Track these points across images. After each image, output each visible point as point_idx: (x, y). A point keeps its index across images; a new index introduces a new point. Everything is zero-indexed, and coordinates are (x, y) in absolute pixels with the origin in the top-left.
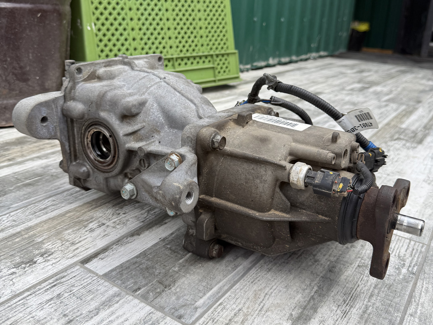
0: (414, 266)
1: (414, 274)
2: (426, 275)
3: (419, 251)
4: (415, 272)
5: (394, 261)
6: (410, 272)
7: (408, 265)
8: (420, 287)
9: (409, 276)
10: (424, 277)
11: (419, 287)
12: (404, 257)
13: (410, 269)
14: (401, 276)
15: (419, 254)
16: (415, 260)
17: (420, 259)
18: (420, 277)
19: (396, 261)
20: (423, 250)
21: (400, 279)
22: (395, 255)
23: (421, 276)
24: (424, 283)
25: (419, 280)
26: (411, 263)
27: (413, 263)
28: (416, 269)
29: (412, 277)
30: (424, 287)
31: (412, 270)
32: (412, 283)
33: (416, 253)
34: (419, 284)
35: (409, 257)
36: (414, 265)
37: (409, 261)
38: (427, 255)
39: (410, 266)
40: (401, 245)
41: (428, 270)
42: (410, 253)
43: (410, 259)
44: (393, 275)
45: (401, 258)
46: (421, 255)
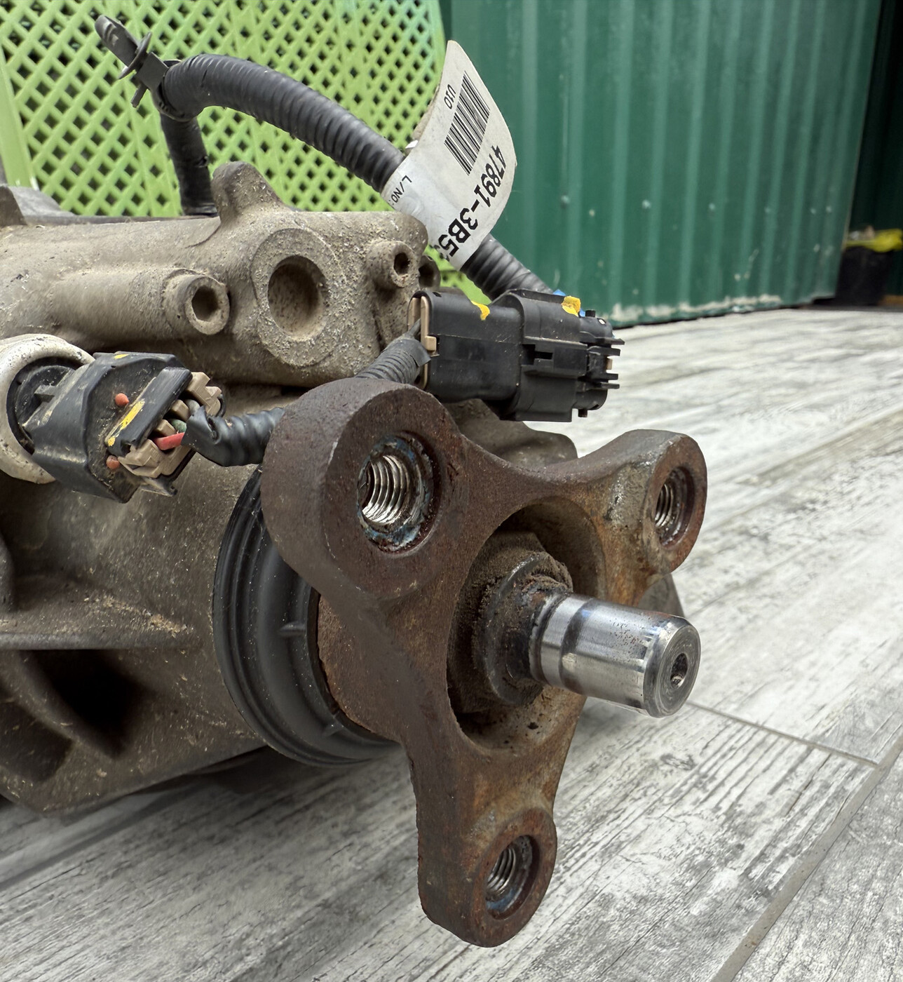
0: (782, 858)
1: (766, 893)
2: (823, 900)
3: (832, 790)
4: (776, 888)
5: (700, 835)
6: (750, 887)
7: (757, 853)
8: (771, 961)
9: (739, 907)
10: (810, 913)
11: (763, 961)
12: (753, 815)
13: (758, 871)
14: (698, 903)
15: (827, 804)
16: (799, 831)
17: (823, 825)
18: (787, 912)
19: (709, 836)
20: (855, 785)
21: (686, 921)
22: (717, 808)
23: (798, 905)
24: (800, 943)
25: (780, 924)
26: (773, 843)
27: (783, 845)
28: (784, 872)
29: (750, 913)
30: (792, 959)
31: (763, 877)
32: (735, 942)
33: (813, 799)
34: (771, 946)
35: (779, 815)
36: (786, 850)
37: (771, 834)
38: (860, 808)
39: (762, 857)
40: (763, 765)
41: (839, 877)
42: (786, 800)
43: (778, 824)
44: (661, 899)
45: (739, 821)
46: (836, 809)
